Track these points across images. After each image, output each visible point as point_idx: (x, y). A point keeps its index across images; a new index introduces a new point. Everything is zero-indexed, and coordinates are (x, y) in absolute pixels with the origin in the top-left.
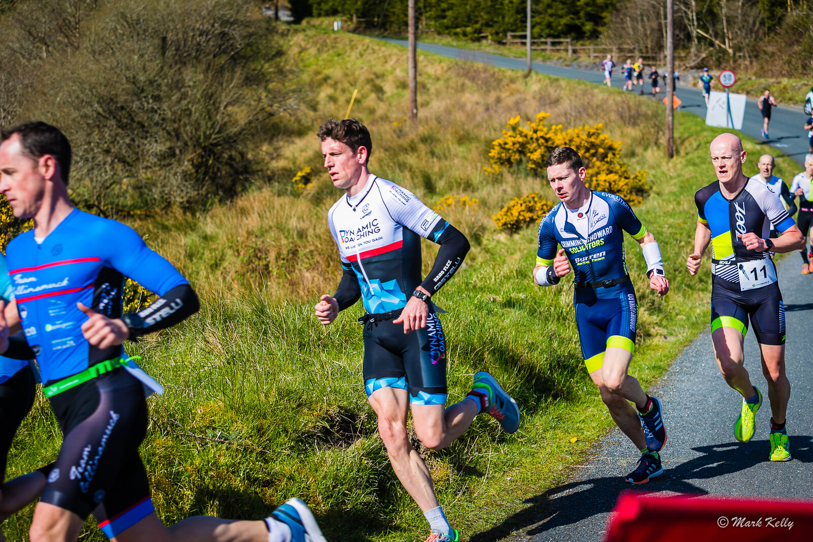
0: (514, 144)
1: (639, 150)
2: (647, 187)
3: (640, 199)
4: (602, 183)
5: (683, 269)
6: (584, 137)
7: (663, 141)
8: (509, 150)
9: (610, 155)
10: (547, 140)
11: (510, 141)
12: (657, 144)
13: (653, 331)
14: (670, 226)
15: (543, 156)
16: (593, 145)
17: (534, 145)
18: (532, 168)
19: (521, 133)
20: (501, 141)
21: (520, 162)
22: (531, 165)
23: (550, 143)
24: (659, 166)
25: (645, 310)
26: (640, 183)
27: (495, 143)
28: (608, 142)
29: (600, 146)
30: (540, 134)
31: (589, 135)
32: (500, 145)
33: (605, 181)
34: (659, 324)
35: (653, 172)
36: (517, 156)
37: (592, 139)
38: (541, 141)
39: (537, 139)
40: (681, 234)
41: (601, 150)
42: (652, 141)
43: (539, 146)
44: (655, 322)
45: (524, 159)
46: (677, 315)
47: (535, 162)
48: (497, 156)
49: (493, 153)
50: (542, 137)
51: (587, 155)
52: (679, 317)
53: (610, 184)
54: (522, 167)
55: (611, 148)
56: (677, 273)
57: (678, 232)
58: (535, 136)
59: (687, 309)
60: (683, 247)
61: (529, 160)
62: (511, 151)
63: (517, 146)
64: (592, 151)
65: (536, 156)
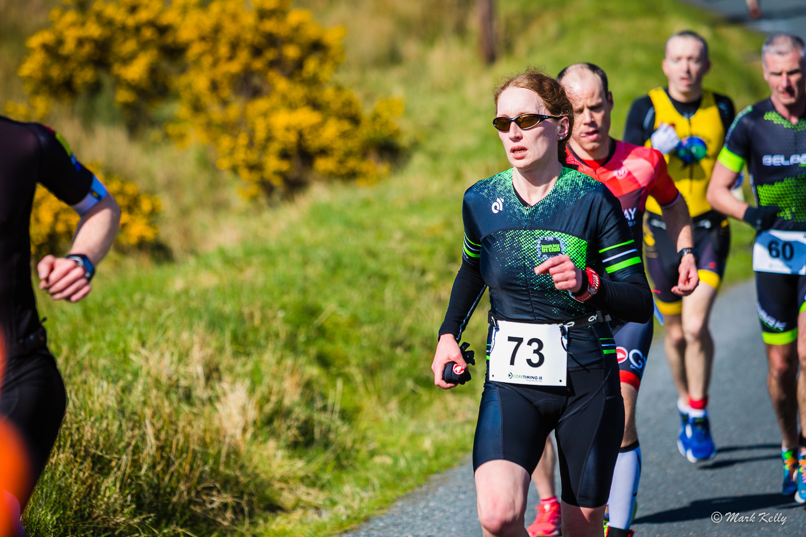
0: (81, 42)
1: (411, 48)
2: (404, 141)
3: (383, 168)
4: (280, 134)
5: (416, 341)
6: (249, 19)
7: (474, 22)
8: (65, 59)
9: (311, 65)
10: (163, 30)
11: (71, 36)
12: (461, 30)
13: (287, 499)
14: (409, 235)
15: (153, 71)
16: (272, 41)
17: (130, 46)
18: (127, 106)
19: (99, 17)
20: (46, 37)
21: (95, 88)
22: (124, 96)
23: (169, 39)
24: (456, 85)
25: (278, 448)
26: (385, 133)
27: (35, 42)
28: (312, 32)
29: (290, 40)
30: (143, 15)
31: (263, 15)
32: (46, 48)
33: (288, 129)
34: (312, 481)
35: (440, 101)
36: (86, 75)
37: (270, 26)
38: (148, 33)
39: (138, 29)
40: (432, 253)
41: (291, 52)
42: (449, 22)
43: (144, 46)
44: (301, 473)
45: (107, 81)
46: (372, 454)
47: (132, 87)
48: (39, 75)
49: (31, 66)
50: (152, 24)
51: (258, 64)
52: (378, 460)
53: (301, 135)
54: (102, 101)
55: (317, 47)
56: (399, 351)
57: (427, 247)
58: (131, 21)
59: (403, 440)
60: (429, 285)
61: (119, 82)
62: (72, 65)
63: (87, 49)
64: (270, 55)
65: (136, 71)
